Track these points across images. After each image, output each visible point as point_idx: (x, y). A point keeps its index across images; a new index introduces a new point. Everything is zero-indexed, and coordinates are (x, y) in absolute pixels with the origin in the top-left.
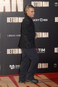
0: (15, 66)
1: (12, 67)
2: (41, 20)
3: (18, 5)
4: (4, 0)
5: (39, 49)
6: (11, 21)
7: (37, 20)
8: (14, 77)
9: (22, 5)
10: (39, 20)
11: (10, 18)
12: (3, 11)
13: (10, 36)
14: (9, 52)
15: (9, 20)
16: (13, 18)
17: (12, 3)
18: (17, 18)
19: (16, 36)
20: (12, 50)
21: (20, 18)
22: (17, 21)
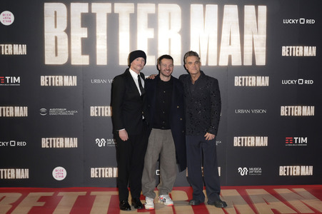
0: (248, 169)
1: (243, 171)
2: (301, 81)
3: (256, 53)
4: (230, 44)
5: (296, 138)
6: (241, 83)
7: (292, 82)
8: (248, 191)
9: (265, 53)
10: (297, 82)
11: (240, 77)
12: (227, 64)
13: (239, 111)
14: (237, 142)
15: (238, 81)
16: (247, 77)
17: (245, 48)
18: (254, 78)
19: (251, 112)
20: (242, 138)
21: (259, 78)
22: (254, 84)
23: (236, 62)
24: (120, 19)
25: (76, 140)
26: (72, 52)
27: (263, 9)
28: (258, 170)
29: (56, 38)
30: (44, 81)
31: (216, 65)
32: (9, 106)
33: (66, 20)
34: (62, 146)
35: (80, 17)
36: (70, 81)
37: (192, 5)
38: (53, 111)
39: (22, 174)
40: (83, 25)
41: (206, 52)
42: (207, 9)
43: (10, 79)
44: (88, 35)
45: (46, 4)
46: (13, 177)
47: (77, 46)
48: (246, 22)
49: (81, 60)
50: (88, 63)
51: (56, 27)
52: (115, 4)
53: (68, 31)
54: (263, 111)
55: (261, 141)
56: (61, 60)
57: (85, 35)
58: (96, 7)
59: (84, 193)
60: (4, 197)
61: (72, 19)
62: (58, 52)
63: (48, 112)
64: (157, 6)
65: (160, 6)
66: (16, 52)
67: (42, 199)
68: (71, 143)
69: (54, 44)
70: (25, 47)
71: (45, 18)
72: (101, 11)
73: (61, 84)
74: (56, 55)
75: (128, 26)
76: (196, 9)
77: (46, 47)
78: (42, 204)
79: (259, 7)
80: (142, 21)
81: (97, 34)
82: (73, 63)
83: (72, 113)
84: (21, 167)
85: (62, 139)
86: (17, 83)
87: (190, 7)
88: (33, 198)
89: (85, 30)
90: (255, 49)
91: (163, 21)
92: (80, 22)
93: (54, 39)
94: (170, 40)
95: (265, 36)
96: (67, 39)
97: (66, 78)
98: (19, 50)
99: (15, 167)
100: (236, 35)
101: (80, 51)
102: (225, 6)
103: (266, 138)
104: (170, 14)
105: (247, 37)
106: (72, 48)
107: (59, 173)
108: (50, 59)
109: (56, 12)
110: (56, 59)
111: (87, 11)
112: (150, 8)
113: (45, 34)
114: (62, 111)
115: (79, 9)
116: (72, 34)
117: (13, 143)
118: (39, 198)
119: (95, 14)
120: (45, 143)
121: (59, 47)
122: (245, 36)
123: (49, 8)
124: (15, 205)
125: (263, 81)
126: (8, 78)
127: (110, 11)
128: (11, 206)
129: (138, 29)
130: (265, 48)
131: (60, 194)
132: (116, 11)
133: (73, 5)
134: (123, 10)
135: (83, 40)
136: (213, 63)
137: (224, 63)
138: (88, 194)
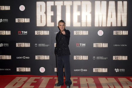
0: (119, 70)
1: (117, 70)
3: (122, 21)
4: (112, 18)
9: (126, 21)
12: (110, 26)
13: (115, 45)
14: (114, 58)
15: (115, 33)
16: (118, 31)
17: (118, 19)
18: (121, 31)
19: (120, 45)
20: (117, 56)
21: (124, 32)
22: (121, 34)
23: (114, 25)
24: (66, 7)
25: (49, 56)
26: (47, 21)
27: (125, 3)
28: (123, 70)
29: (41, 15)
30: (36, 33)
31: (106, 26)
32: (23, 43)
33: (45, 9)
34: (43, 59)
35: (50, 7)
36: (46, 33)
37: (96, 2)
38: (40, 45)
39: (28, 70)
40: (52, 10)
41: (101, 21)
42: (102, 3)
43: (23, 32)
44: (54, 14)
45: (37, 2)
46: (24, 71)
47: (49, 19)
48: (118, 8)
49: (51, 24)
50: (53, 26)
51: (41, 11)
52: (65, 2)
53: (46, 13)
54: (125, 45)
55: (125, 58)
56: (43, 25)
57: (52, 14)
58: (57, 3)
59: (52, 78)
60: (21, 79)
61: (47, 8)
62: (42, 21)
63: (38, 45)
64: (81, 2)
65: (83, 2)
66: (26, 22)
67: (35, 80)
68: (47, 58)
69: (40, 18)
70: (29, 19)
71: (37, 8)
72: (59, 4)
73: (43, 34)
74: (41, 22)
75: (70, 11)
76: (97, 3)
77: (37, 19)
78: (35, 82)
79: (124, 2)
80: (75, 8)
81: (57, 14)
82: (47, 26)
83: (47, 46)
84: (28, 67)
85: (43, 56)
86: (26, 34)
87: (95, 2)
88: (32, 79)
89: (53, 12)
90: (122, 19)
91: (83, 8)
92: (50, 9)
93: (40, 16)
94: (86, 16)
95: (126, 14)
96: (45, 16)
97: (45, 32)
98: (27, 20)
99: (25, 67)
100: (114, 14)
101: (51, 21)
102: (110, 2)
103: (127, 57)
104: (86, 5)
105: (119, 14)
106: (47, 19)
107: (42, 70)
108: (39, 24)
109: (41, 5)
110: (41, 24)
111: (53, 5)
112: (78, 3)
113: (37, 14)
114: (43, 45)
115: (50, 4)
116: (47, 14)
117: (24, 57)
118: (34, 79)
119: (56, 6)
120: (37, 57)
121: (42, 19)
122: (118, 14)
123: (38, 4)
124: (25, 82)
125: (125, 33)
126: (22, 32)
127: (62, 5)
128: (24, 82)
129: (74, 12)
130: (126, 19)
131: (43, 78)
132: (65, 5)
133: (48, 2)
134: (68, 4)
135: (52, 16)
136: (104, 25)
137: (109, 25)
138: (53, 78)
